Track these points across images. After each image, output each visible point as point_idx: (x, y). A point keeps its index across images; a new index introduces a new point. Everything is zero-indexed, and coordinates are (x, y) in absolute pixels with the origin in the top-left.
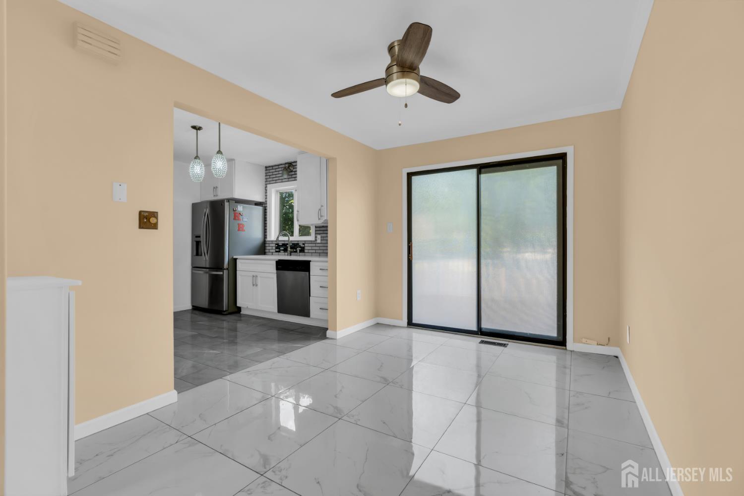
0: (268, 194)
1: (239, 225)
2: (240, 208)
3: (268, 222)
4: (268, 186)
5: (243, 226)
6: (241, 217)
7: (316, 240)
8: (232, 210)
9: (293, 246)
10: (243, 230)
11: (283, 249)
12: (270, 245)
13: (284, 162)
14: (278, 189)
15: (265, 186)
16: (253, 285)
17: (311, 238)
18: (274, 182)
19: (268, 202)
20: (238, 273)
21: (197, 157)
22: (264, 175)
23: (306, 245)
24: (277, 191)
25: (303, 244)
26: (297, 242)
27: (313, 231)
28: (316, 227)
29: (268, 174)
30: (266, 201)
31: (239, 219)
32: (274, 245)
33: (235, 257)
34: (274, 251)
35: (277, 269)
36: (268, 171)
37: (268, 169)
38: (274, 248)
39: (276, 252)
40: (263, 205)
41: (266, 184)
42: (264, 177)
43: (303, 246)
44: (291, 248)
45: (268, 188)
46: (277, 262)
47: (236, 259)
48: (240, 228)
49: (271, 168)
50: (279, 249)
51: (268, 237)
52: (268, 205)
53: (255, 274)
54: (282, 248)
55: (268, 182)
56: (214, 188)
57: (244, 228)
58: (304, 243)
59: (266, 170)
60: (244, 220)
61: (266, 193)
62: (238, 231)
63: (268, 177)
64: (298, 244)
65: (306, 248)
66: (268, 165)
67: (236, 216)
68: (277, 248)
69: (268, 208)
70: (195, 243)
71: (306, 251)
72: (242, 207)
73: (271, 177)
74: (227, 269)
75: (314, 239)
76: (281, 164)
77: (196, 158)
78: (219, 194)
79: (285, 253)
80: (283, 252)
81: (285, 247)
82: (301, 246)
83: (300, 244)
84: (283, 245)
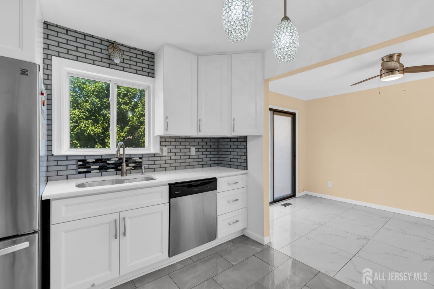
0: (53, 73)
7: (161, 153)
11: (97, 167)
12: (62, 163)
15: (42, 56)
20: (58, 229)
22: (42, 35)
23: (144, 159)
28: (160, 137)
29: (52, 38)
32: (74, 162)
33: (45, 197)
34: (73, 172)
36: (53, 33)
38: (75, 167)
39: (79, 173)
41: (47, 54)
42: (42, 41)
43: (140, 160)
46: (171, 186)
50: (88, 168)
51: (55, 148)
54: (95, 167)
55: (55, 53)
58: (141, 156)
63: (55, 43)
64: (131, 158)
65: (144, 163)
68: (81, 166)
71: (143, 167)
73: (63, 45)
79: (102, 172)
80: (98, 171)
81: (101, 164)
82: (136, 161)
83: (133, 159)
84: (97, 161)
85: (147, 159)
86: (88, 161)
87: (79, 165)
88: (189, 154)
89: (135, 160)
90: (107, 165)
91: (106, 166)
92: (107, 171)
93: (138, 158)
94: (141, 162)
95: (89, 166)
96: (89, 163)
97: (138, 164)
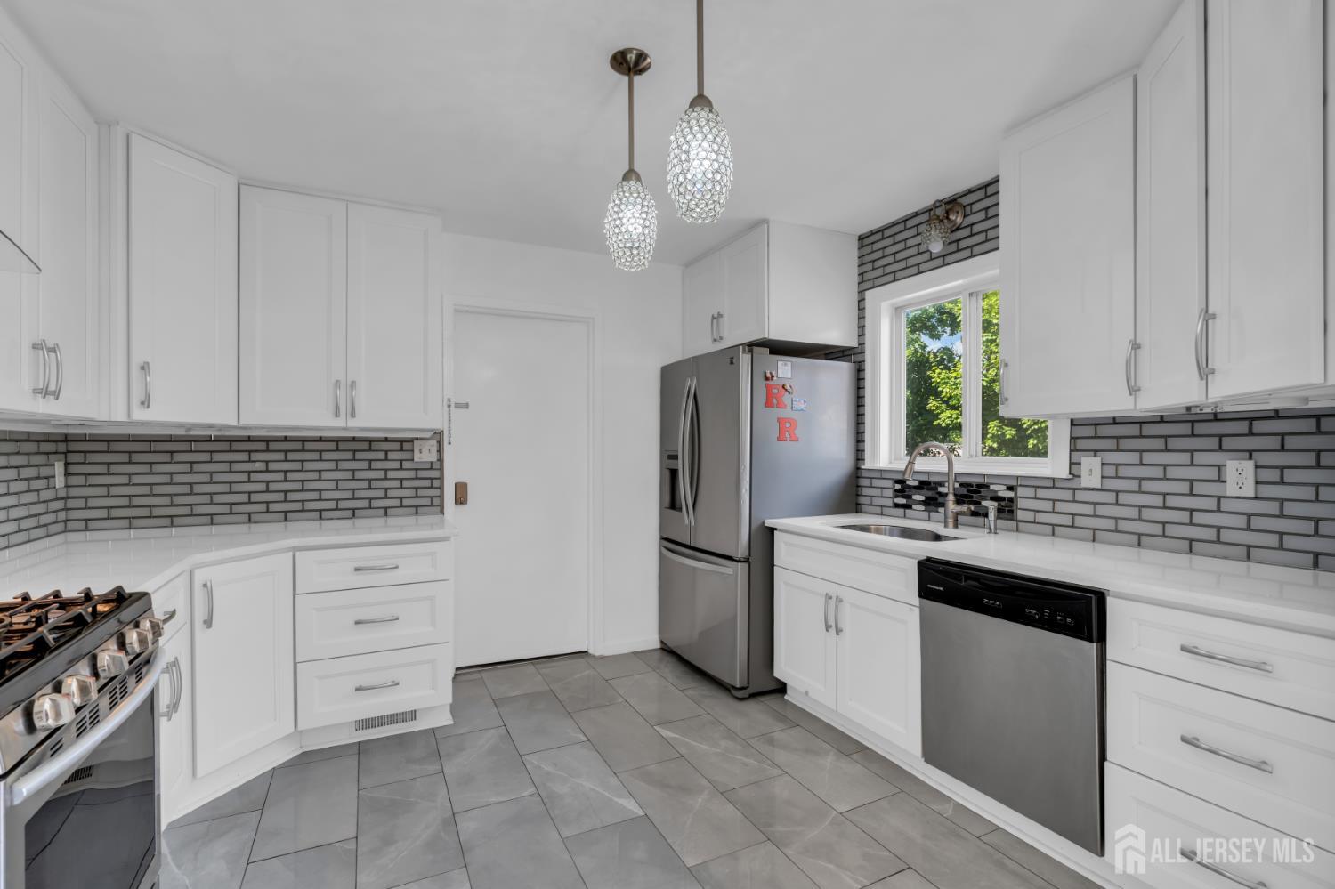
0: (868, 322)
1: (781, 421)
2: (785, 368)
3: (868, 410)
4: (868, 294)
5: (793, 423)
6: (786, 398)
7: (1075, 476)
8: (762, 379)
9: (964, 491)
10: (793, 439)
11: (922, 498)
12: (876, 483)
13: (928, 202)
14: (899, 300)
15: (856, 298)
16: (828, 628)
17: (1054, 465)
18: (891, 277)
19: (868, 348)
20: (778, 574)
21: (630, 174)
22: (856, 262)
23: (1021, 491)
24: (898, 309)
25: (1010, 488)
26: (980, 481)
27: (1059, 440)
28: (1073, 423)
29: (867, 259)
30: (862, 344)
31: (780, 405)
32: (889, 484)
33: (769, 523)
34: (889, 502)
35: (924, 593)
36: (868, 249)
37: (866, 241)
38: (890, 493)
39: (897, 506)
40: (851, 355)
41: (861, 292)
42: (856, 271)
43: (1010, 494)
44: (959, 501)
45: (868, 304)
46: (920, 564)
47: (772, 530)
48: (785, 430)
49: (879, 236)
50: (909, 497)
51: (867, 455)
52: (868, 356)
53: (833, 590)
54: (919, 497)
55: (869, 284)
56: (713, 318)
57: (797, 432)
58: (1013, 483)
59: (861, 247)
60: (795, 405)
61: (861, 317)
62: (779, 439)
63: (869, 266)
64: (986, 486)
65: (1021, 503)
66: (865, 230)
67: (773, 394)
68: (899, 493)
69: (868, 367)
70: (668, 473)
71: (1021, 515)
72: (789, 364)
73: (878, 264)
74: (747, 560)
75: (1062, 472)
76: (917, 214)
77: (626, 177)
78: (725, 333)
79: (930, 511)
80: (923, 508)
81: (930, 494)
82: (1000, 494)
83: (992, 487)
84: (923, 485)
85: (1029, 492)
86: (908, 483)
87: (896, 491)
88: (1214, 489)
89: (996, 492)
90: (937, 496)
91: (936, 499)
92: (938, 512)
93: (1005, 488)
94: (1011, 500)
95: (910, 493)
96: (909, 487)
97: (1003, 503)
